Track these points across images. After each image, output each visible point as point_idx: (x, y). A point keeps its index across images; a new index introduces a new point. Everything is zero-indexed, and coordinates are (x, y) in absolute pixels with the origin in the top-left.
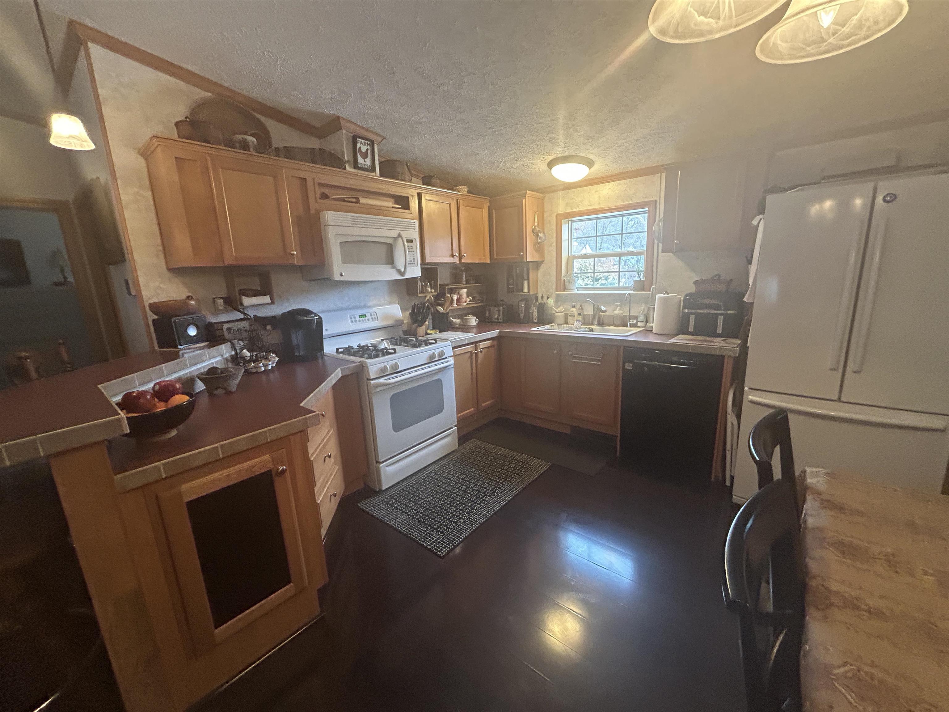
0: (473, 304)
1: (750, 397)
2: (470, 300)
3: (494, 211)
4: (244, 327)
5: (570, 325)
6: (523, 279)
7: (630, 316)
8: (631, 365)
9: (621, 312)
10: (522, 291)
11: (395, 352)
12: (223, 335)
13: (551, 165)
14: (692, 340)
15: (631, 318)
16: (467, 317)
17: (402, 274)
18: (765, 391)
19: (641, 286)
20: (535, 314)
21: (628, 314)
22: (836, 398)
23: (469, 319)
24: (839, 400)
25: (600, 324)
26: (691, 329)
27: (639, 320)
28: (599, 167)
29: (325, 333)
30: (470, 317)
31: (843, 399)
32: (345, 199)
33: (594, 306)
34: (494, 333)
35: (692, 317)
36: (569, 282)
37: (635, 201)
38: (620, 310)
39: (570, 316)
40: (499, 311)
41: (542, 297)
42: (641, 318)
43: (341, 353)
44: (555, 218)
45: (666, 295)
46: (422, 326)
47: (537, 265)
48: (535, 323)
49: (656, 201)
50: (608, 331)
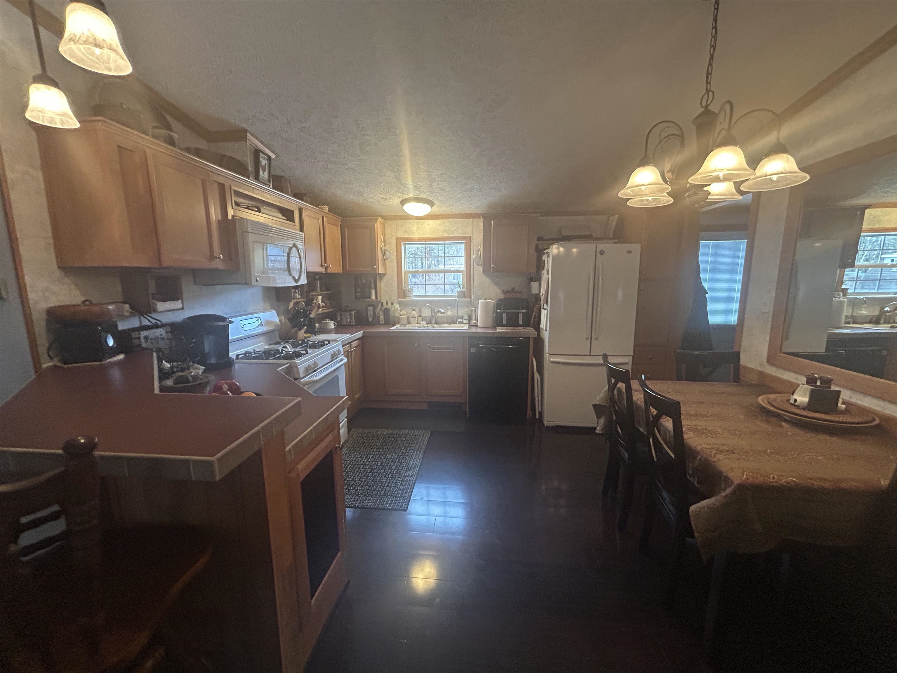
0: (325, 309)
1: (551, 359)
2: (323, 306)
3: (346, 229)
4: (161, 335)
5: (412, 325)
6: (370, 288)
7: (458, 316)
8: (475, 349)
9: (451, 313)
10: (370, 298)
11: (307, 353)
12: (140, 345)
13: (403, 202)
14: (509, 329)
15: (459, 317)
16: (325, 322)
17: (297, 281)
18: (557, 355)
19: (462, 294)
20: (382, 317)
21: (457, 315)
22: (589, 354)
23: (326, 323)
24: (590, 355)
25: (436, 322)
26: (504, 322)
27: (464, 318)
28: (437, 209)
29: (231, 338)
30: (328, 321)
31: (592, 354)
32: (249, 207)
33: (431, 309)
34: (359, 334)
35: (505, 315)
36: (409, 291)
37: (456, 235)
38: (451, 311)
39: (412, 318)
40: (351, 315)
41: (387, 303)
42: (466, 317)
43: (242, 358)
44: (395, 241)
45: (485, 301)
46: (300, 330)
47: (382, 276)
48: (382, 324)
49: (471, 237)
50: (444, 327)
